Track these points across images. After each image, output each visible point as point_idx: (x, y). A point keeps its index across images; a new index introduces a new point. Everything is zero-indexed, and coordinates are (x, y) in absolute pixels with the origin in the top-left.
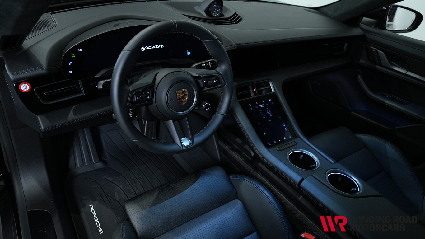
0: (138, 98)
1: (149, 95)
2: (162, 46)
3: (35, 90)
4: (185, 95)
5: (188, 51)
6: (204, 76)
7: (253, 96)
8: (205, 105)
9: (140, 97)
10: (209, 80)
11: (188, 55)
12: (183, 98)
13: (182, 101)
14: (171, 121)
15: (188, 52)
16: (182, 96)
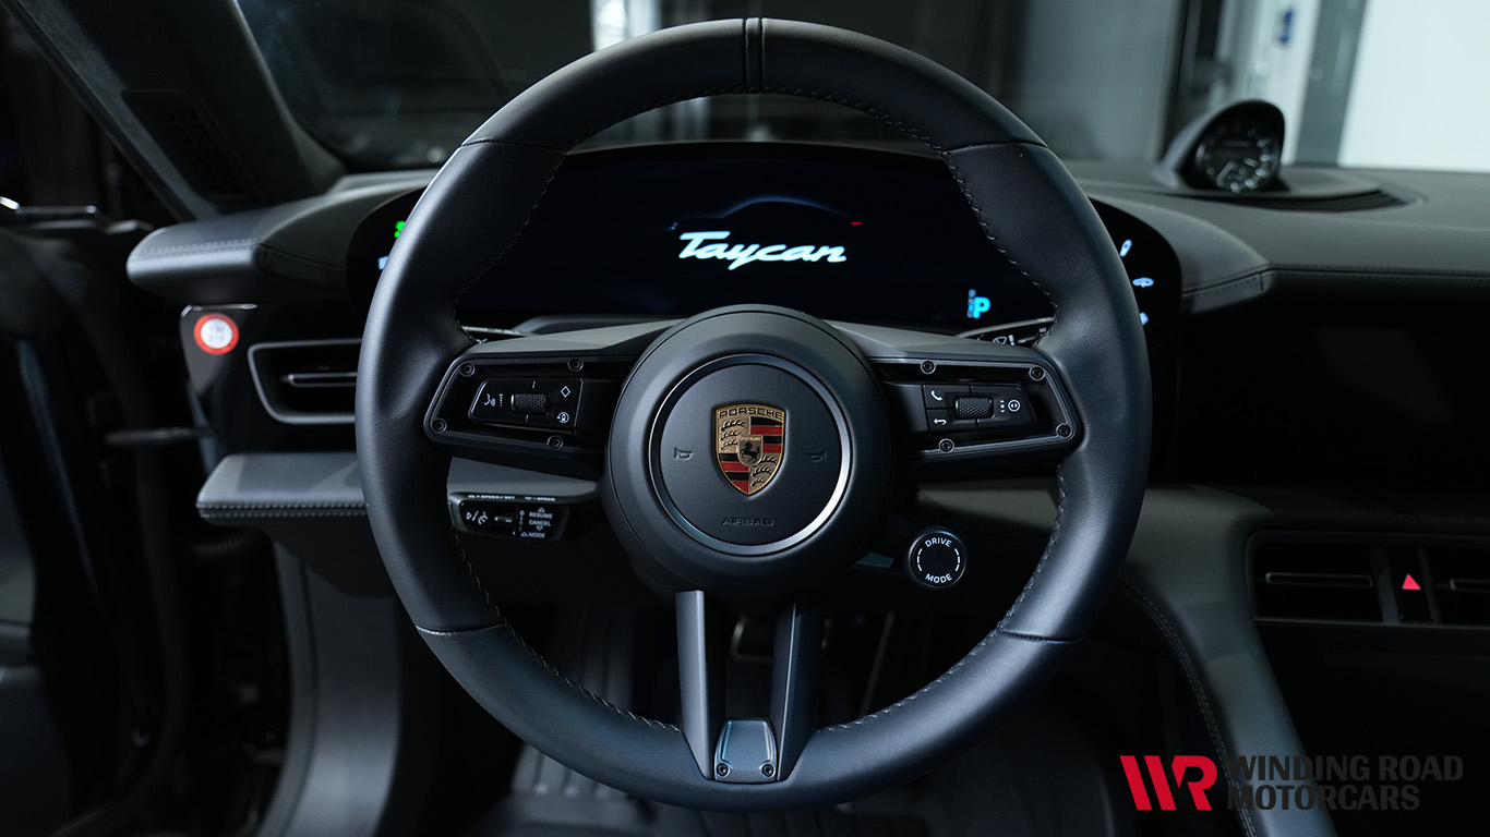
0: (493, 402)
1: (567, 405)
2: (836, 255)
3: (256, 354)
4: (772, 442)
5: (978, 295)
6: (936, 363)
7: (1391, 619)
8: (921, 545)
9: (507, 399)
10: (965, 396)
11: (976, 315)
12: (754, 455)
13: (745, 477)
14: (698, 592)
15: (979, 300)
16: (749, 445)
